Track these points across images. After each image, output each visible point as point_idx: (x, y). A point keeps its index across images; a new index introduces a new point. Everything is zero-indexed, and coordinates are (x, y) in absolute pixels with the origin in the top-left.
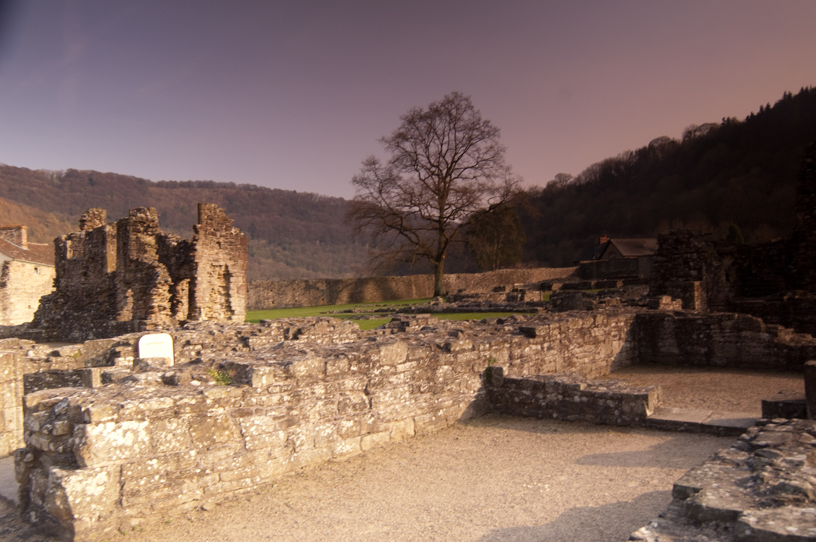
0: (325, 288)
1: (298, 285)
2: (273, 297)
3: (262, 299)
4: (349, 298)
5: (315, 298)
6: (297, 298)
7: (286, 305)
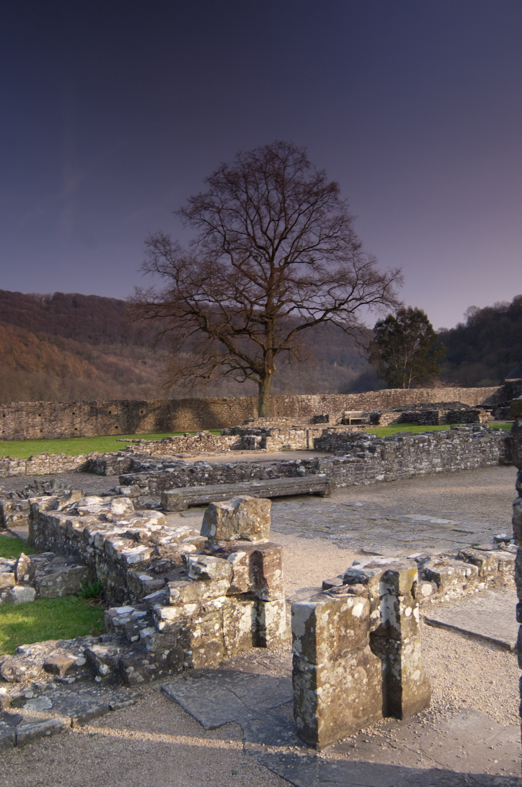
0: (119, 412)
1: (80, 408)
2: (42, 424)
3: (24, 425)
4: (156, 425)
5: (104, 426)
6: (77, 426)
7: (62, 434)
